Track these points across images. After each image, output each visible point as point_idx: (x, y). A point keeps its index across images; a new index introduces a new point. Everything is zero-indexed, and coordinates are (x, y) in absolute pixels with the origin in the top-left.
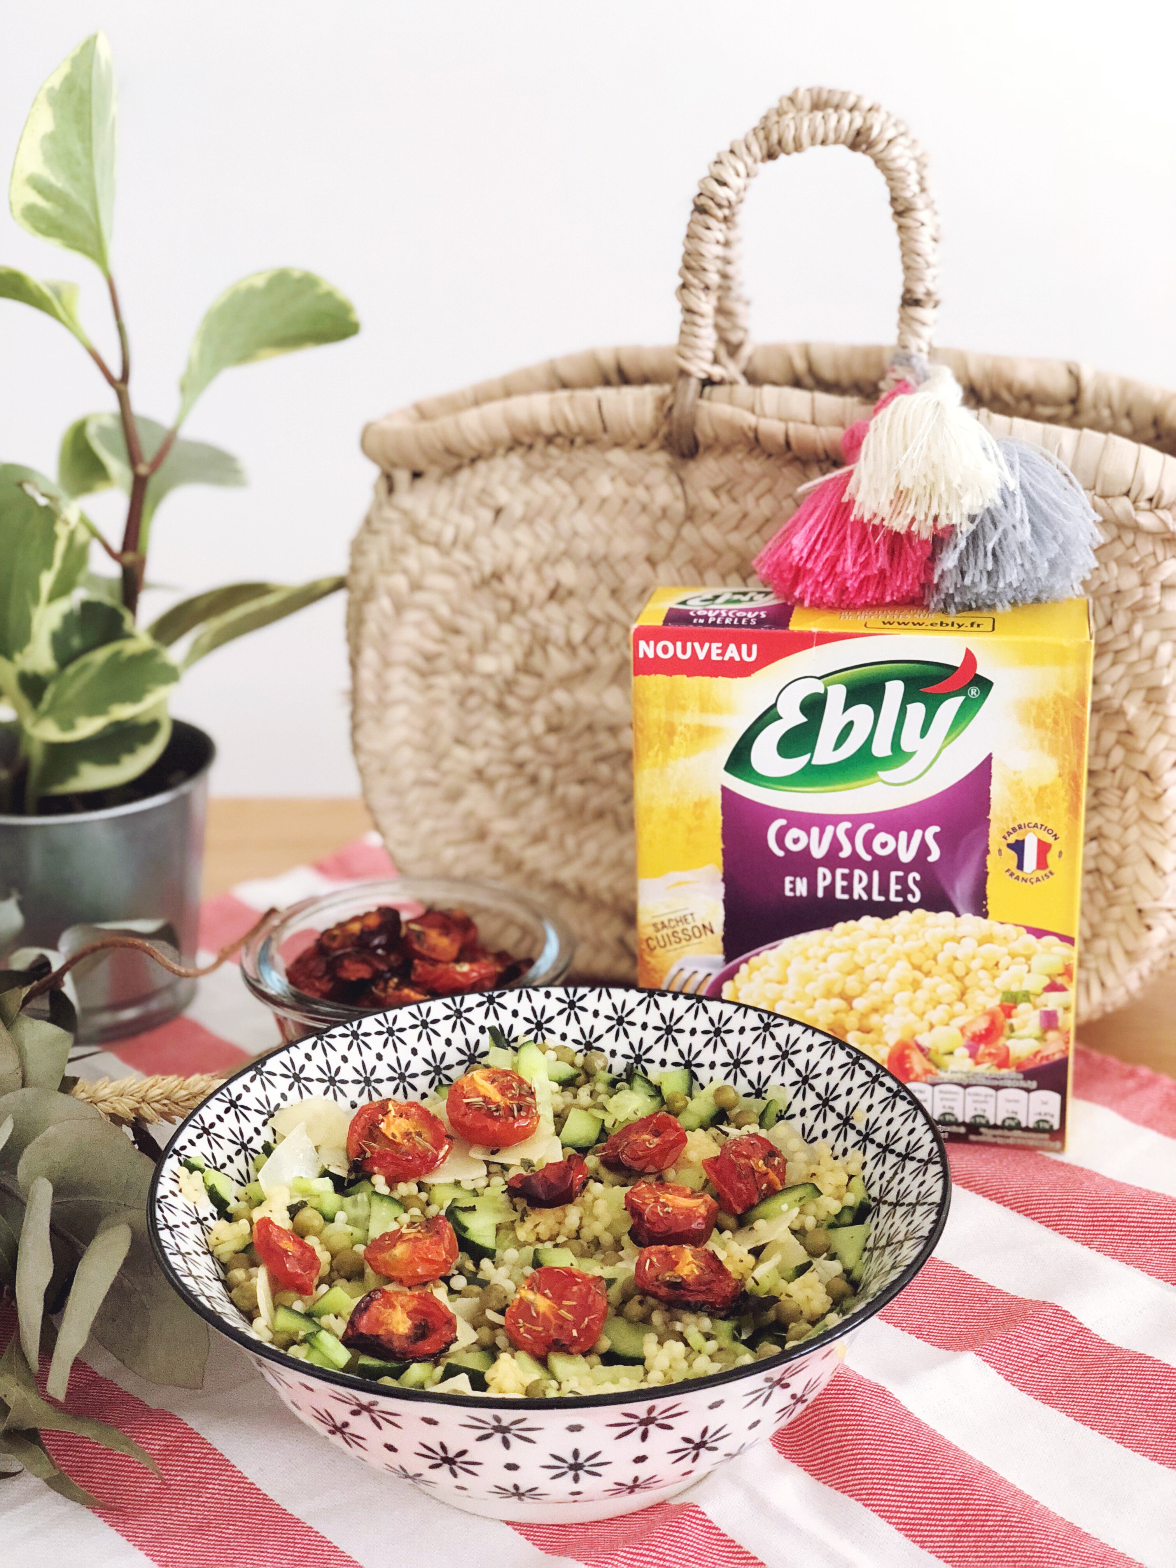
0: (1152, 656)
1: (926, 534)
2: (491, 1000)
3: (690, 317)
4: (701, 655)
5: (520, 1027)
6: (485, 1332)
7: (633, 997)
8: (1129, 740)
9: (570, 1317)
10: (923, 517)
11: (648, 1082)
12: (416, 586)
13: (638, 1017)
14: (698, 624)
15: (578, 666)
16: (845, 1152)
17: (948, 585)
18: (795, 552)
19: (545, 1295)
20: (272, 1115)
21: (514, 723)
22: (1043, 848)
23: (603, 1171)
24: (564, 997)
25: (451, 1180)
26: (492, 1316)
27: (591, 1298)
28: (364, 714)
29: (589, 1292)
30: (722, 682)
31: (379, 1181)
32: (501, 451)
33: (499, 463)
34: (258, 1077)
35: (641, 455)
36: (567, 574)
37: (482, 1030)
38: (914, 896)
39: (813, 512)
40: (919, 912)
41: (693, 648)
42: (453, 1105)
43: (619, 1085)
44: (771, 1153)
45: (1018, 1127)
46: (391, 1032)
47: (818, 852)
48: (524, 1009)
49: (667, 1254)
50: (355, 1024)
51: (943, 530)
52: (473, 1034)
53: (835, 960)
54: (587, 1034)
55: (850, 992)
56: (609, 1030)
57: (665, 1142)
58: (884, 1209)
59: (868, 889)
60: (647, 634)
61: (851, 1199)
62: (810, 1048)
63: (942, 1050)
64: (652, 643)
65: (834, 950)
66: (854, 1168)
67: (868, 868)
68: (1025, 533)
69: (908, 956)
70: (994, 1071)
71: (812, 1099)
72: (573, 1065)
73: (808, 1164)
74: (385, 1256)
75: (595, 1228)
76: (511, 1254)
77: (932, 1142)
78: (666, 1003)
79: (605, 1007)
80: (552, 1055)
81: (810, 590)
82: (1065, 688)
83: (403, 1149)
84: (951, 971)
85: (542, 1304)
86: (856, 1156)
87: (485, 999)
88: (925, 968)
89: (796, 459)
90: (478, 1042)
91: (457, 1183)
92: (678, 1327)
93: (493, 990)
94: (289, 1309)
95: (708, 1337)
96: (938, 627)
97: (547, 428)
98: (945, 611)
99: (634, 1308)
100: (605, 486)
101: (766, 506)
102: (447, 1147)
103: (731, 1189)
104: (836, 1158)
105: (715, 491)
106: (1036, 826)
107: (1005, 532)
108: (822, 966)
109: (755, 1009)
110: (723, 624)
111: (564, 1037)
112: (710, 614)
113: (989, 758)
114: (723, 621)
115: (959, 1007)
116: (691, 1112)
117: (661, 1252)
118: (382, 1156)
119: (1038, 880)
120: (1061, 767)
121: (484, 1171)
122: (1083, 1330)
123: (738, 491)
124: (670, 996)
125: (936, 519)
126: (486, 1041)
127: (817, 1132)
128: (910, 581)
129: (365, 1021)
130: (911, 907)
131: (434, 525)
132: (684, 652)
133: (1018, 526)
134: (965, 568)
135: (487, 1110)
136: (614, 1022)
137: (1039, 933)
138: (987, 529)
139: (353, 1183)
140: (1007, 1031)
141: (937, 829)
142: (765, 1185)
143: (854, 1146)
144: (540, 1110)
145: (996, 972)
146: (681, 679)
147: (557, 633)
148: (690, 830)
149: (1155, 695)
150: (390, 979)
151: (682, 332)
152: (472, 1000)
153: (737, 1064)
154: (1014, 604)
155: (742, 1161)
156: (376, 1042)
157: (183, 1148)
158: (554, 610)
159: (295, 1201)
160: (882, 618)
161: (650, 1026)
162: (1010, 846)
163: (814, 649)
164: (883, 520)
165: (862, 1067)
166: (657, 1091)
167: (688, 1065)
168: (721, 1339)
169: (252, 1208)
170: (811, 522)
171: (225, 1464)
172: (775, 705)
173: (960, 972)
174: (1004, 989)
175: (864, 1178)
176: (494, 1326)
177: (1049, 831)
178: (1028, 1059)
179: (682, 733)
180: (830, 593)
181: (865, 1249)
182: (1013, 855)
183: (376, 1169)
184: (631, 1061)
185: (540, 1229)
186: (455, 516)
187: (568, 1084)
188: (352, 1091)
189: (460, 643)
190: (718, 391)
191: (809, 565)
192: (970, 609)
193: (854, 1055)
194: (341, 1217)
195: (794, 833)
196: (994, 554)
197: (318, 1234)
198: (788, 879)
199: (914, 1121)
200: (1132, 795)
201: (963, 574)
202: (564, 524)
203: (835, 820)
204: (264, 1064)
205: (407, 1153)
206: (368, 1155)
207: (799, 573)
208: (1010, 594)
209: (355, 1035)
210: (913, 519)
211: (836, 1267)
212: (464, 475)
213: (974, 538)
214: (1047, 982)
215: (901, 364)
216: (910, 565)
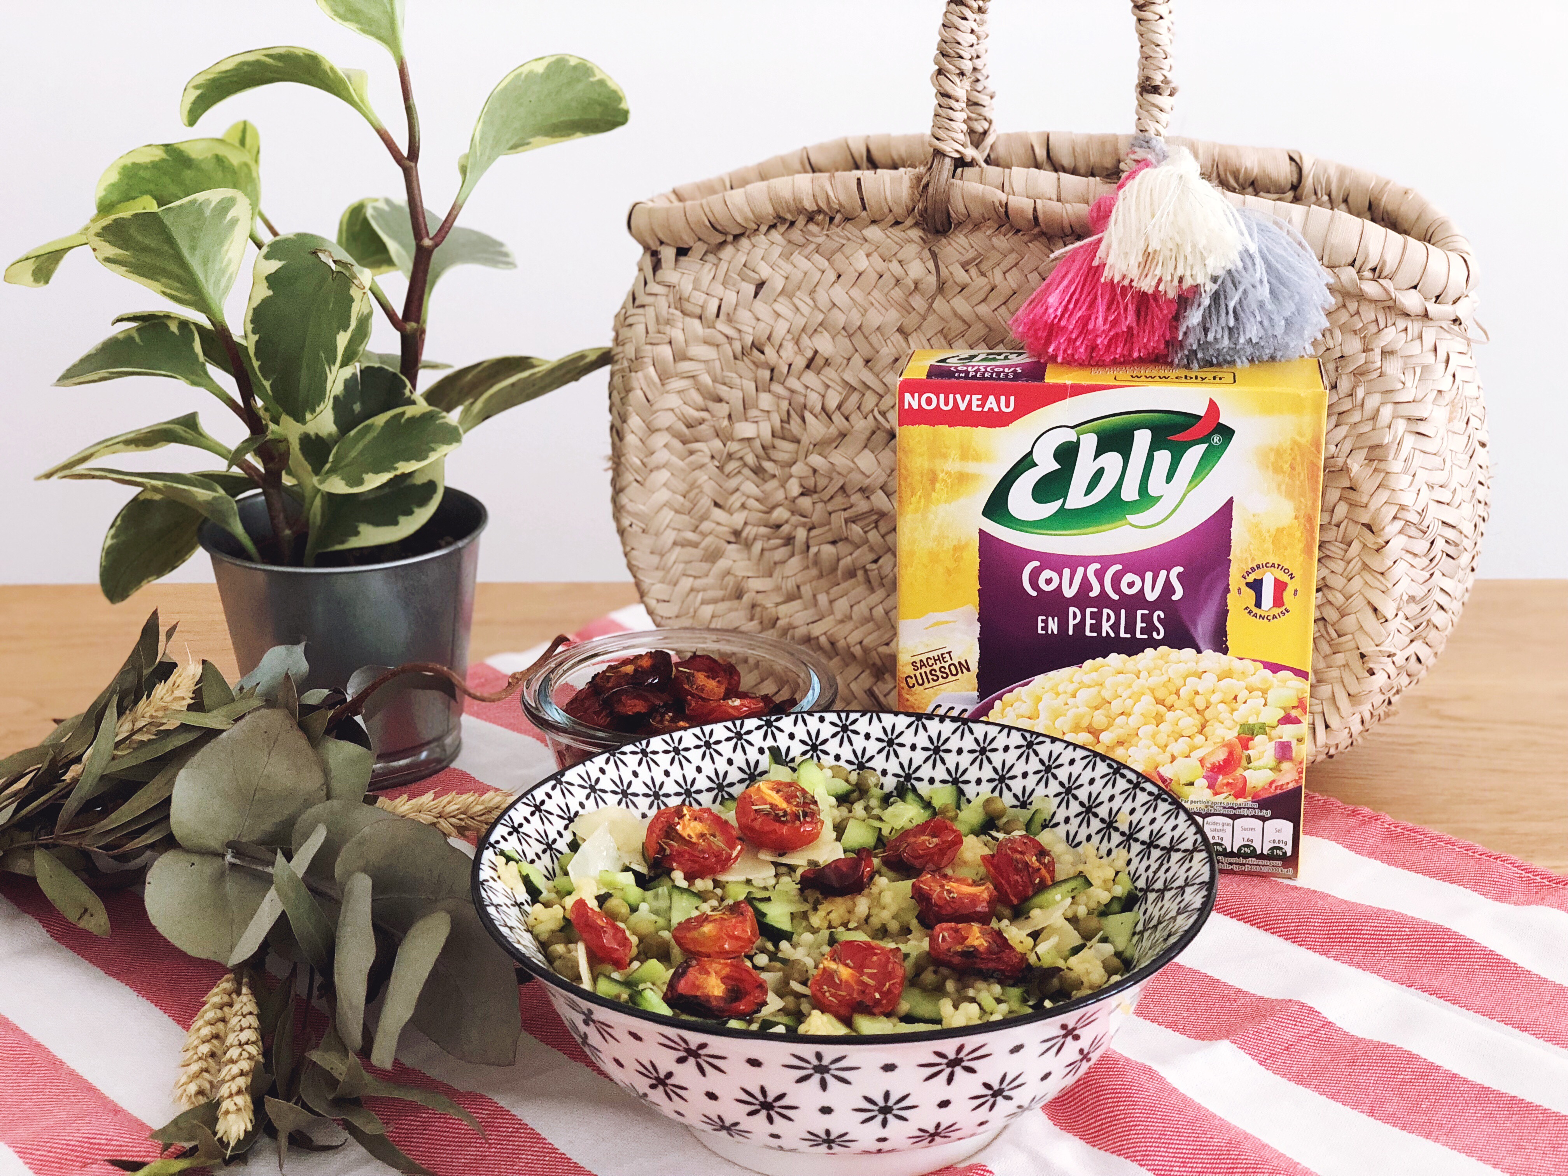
0: (1374, 418)
1: (1172, 294)
2: (769, 724)
3: (945, 101)
4: (963, 407)
5: (797, 749)
6: (791, 999)
7: (902, 721)
8: (1351, 495)
9: (872, 982)
10: (1169, 278)
11: (920, 797)
12: (680, 356)
13: (908, 738)
14: (959, 377)
15: (833, 431)
16: (1109, 852)
17: (1192, 342)
18: (1051, 311)
19: (847, 965)
20: (571, 820)
21: (773, 484)
22: (1280, 587)
23: (884, 869)
24: (837, 721)
25: (743, 878)
26: (795, 986)
27: (890, 966)
28: (628, 477)
29: (888, 961)
30: (981, 431)
31: (678, 877)
32: (764, 228)
33: (761, 239)
34: (558, 786)
35: (896, 232)
36: (824, 344)
37: (761, 751)
38: (1158, 634)
39: (1064, 277)
40: (1163, 649)
41: (955, 399)
42: (741, 812)
43: (892, 800)
44: (1042, 852)
45: (1253, 854)
46: (677, 751)
47: (1069, 592)
48: (800, 732)
49: (957, 931)
50: (644, 742)
51: (1188, 290)
52: (753, 754)
53: (1083, 694)
54: (859, 755)
55: (1096, 726)
56: (880, 752)
57: (943, 842)
58: (1152, 896)
59: (1115, 627)
60: (911, 386)
61: (1119, 890)
62: (1072, 762)
63: (1183, 781)
64: (916, 395)
65: (1082, 685)
66: (1120, 863)
67: (1115, 607)
68: (1264, 292)
69: (1152, 691)
70: (1231, 800)
71: (1075, 807)
72: (847, 781)
73: (1074, 864)
74: (695, 934)
75: (884, 916)
76: (807, 937)
77: (1195, 834)
78: (934, 726)
79: (876, 730)
80: (829, 773)
81: (1063, 347)
82: (1302, 435)
83: (700, 848)
84: (1192, 705)
85: (845, 973)
86: (1120, 855)
87: (763, 723)
88: (1168, 702)
89: (1043, 234)
90: (757, 762)
91: (748, 882)
92: (971, 993)
93: (771, 714)
94: (609, 977)
95: (999, 1001)
96: (1183, 380)
97: (810, 206)
98: (1188, 367)
99: (929, 977)
100: (861, 262)
101: (1013, 279)
102: (739, 847)
103: (1008, 882)
104: (1101, 858)
105: (965, 266)
106: (1273, 566)
107: (1245, 292)
108: (1071, 701)
109: (1018, 729)
110: (983, 378)
111: (837, 758)
112: (970, 369)
113: (1231, 501)
114: (983, 374)
115: (1200, 739)
116: (961, 822)
117: (952, 928)
118: (680, 854)
119: (1274, 617)
120: (1297, 510)
121: (772, 872)
122: (1328, 1024)
123: (983, 267)
124: (937, 719)
125: (1181, 280)
126: (765, 761)
127: (1082, 837)
128: (1156, 338)
129: (653, 740)
130: (1155, 645)
131: (699, 298)
132: (947, 404)
133: (1258, 286)
134: (1208, 325)
135: (775, 816)
136: (885, 744)
137: (1275, 668)
138: (1228, 290)
139: (652, 879)
140: (1244, 762)
141: (1181, 569)
142: (1037, 881)
143: (1117, 846)
144: (822, 817)
145: (1234, 705)
146: (944, 429)
147: (814, 399)
148: (949, 572)
149: (1378, 452)
150: (666, 713)
151: (936, 115)
152: (751, 723)
153: (1002, 779)
154: (1252, 361)
155: (1019, 856)
156: (664, 760)
157: (498, 842)
158: (810, 378)
159: (602, 892)
160: (1130, 372)
161: (919, 747)
162: (1248, 585)
163: (1068, 400)
164: (1132, 281)
165: (1123, 776)
166: (927, 805)
167: (955, 782)
168: (1012, 1003)
169: (562, 897)
170: (1065, 283)
171: (537, 1137)
172: (1031, 453)
173: (1201, 705)
174: (1243, 722)
175: (1129, 873)
176: (798, 996)
177: (1286, 571)
178: (1264, 789)
179: (943, 480)
180: (1082, 350)
181: (1134, 934)
182: (1251, 594)
183: (675, 864)
184: (902, 779)
185: (833, 916)
186: (718, 290)
187: (843, 800)
188: (643, 803)
189: (722, 410)
190: (967, 170)
191: (1063, 323)
192: (1211, 365)
193: (1115, 766)
194: (644, 907)
195: (1047, 574)
196: (1235, 311)
197: (624, 921)
198: (1040, 618)
199: (1176, 818)
200: (1356, 547)
201: (1206, 330)
202: (822, 297)
203: (1085, 561)
204: (563, 775)
205: (703, 852)
206: (668, 852)
207: (1053, 330)
208: (1249, 350)
209: (644, 753)
210: (1160, 280)
211: (1108, 949)
212: (728, 252)
213: (1216, 297)
214: (1282, 714)
215: (1141, 147)
216: (1156, 321)
